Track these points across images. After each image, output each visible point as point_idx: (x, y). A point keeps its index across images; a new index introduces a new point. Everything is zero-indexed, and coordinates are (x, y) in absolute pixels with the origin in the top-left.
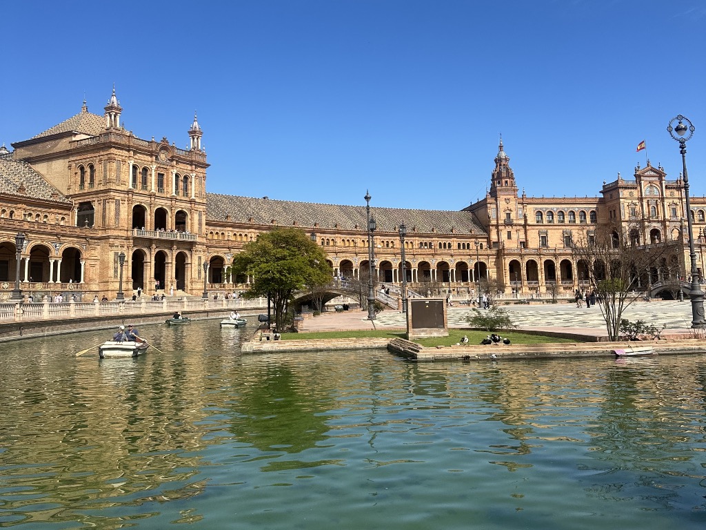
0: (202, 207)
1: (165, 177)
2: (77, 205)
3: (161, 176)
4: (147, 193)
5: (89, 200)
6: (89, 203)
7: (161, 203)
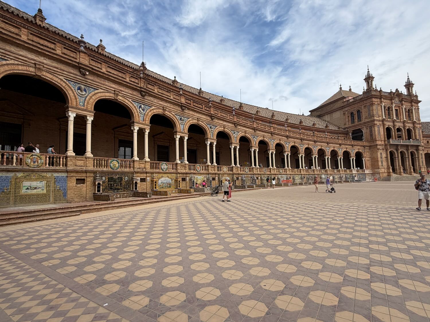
0: (418, 125)
1: (399, 111)
2: (351, 132)
3: (396, 110)
4: (391, 120)
5: (359, 128)
6: (360, 129)
7: (399, 125)
